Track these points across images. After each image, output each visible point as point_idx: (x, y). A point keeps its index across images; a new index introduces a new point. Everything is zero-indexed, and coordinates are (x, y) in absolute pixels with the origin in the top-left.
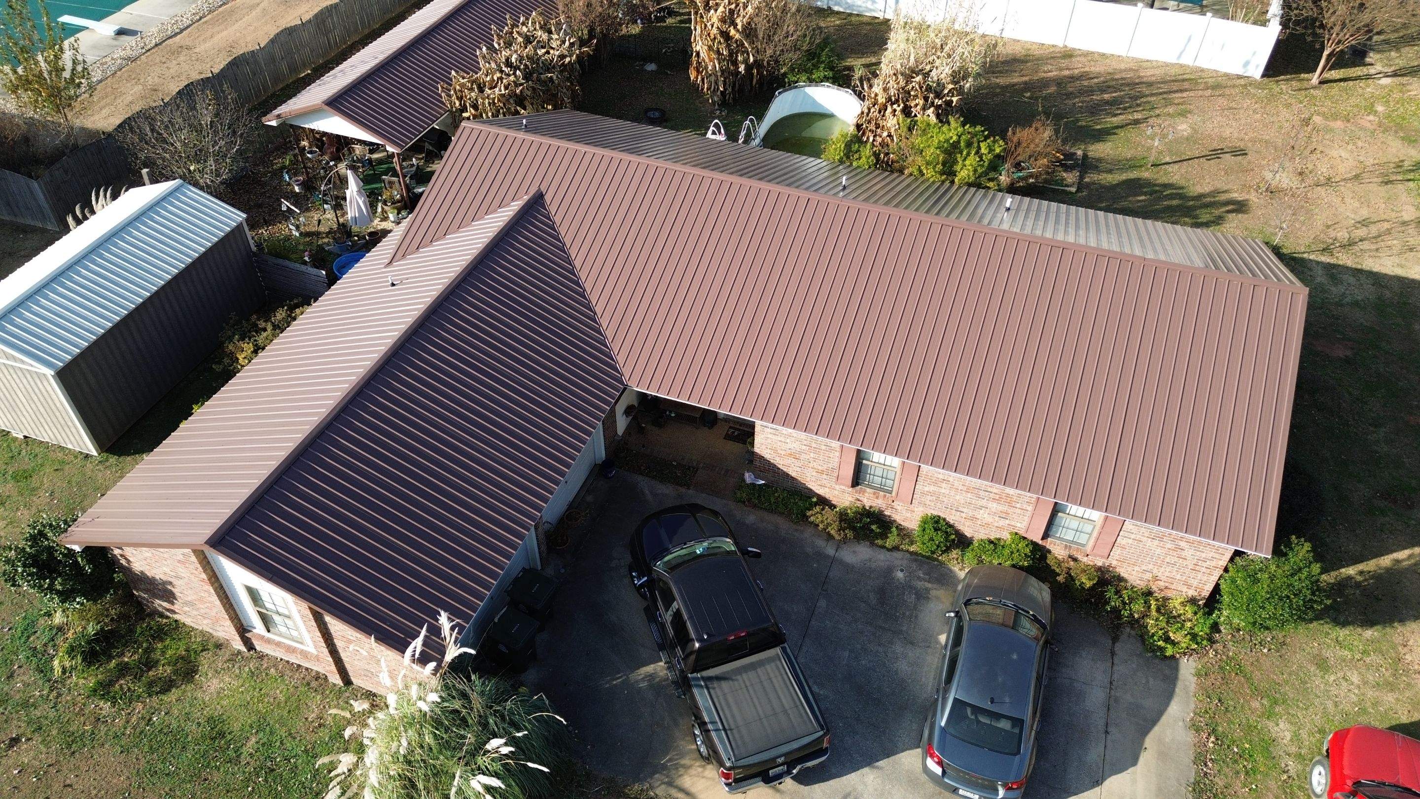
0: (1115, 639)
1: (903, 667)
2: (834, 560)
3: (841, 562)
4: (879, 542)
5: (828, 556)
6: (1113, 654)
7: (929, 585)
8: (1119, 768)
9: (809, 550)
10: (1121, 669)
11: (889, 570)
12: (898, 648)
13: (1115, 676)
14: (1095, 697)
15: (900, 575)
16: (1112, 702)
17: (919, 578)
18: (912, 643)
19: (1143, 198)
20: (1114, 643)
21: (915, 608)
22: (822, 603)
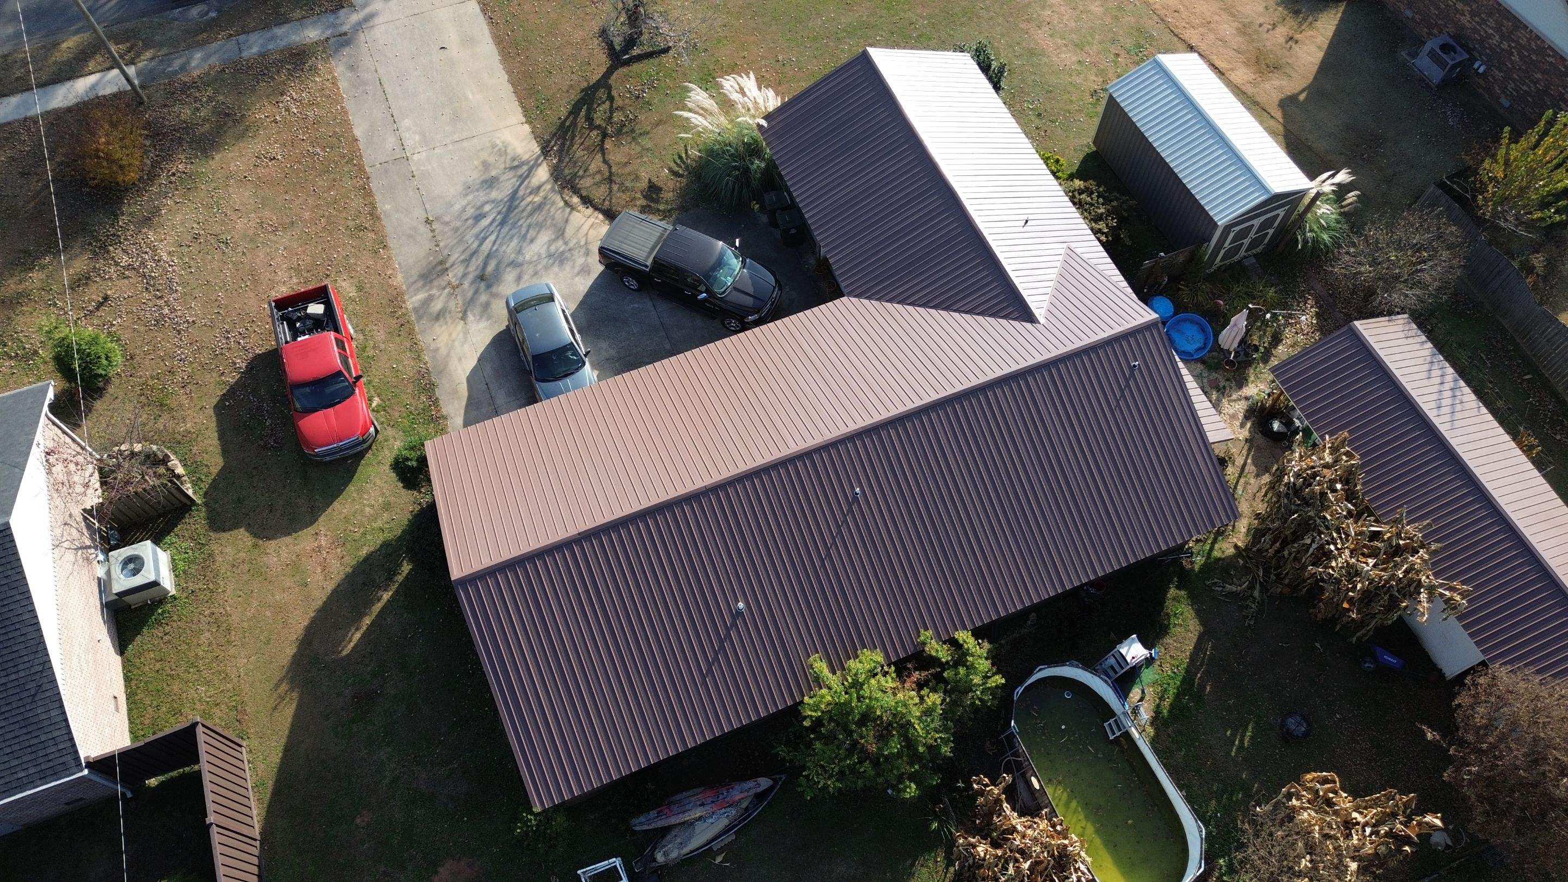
14: (500, 397)
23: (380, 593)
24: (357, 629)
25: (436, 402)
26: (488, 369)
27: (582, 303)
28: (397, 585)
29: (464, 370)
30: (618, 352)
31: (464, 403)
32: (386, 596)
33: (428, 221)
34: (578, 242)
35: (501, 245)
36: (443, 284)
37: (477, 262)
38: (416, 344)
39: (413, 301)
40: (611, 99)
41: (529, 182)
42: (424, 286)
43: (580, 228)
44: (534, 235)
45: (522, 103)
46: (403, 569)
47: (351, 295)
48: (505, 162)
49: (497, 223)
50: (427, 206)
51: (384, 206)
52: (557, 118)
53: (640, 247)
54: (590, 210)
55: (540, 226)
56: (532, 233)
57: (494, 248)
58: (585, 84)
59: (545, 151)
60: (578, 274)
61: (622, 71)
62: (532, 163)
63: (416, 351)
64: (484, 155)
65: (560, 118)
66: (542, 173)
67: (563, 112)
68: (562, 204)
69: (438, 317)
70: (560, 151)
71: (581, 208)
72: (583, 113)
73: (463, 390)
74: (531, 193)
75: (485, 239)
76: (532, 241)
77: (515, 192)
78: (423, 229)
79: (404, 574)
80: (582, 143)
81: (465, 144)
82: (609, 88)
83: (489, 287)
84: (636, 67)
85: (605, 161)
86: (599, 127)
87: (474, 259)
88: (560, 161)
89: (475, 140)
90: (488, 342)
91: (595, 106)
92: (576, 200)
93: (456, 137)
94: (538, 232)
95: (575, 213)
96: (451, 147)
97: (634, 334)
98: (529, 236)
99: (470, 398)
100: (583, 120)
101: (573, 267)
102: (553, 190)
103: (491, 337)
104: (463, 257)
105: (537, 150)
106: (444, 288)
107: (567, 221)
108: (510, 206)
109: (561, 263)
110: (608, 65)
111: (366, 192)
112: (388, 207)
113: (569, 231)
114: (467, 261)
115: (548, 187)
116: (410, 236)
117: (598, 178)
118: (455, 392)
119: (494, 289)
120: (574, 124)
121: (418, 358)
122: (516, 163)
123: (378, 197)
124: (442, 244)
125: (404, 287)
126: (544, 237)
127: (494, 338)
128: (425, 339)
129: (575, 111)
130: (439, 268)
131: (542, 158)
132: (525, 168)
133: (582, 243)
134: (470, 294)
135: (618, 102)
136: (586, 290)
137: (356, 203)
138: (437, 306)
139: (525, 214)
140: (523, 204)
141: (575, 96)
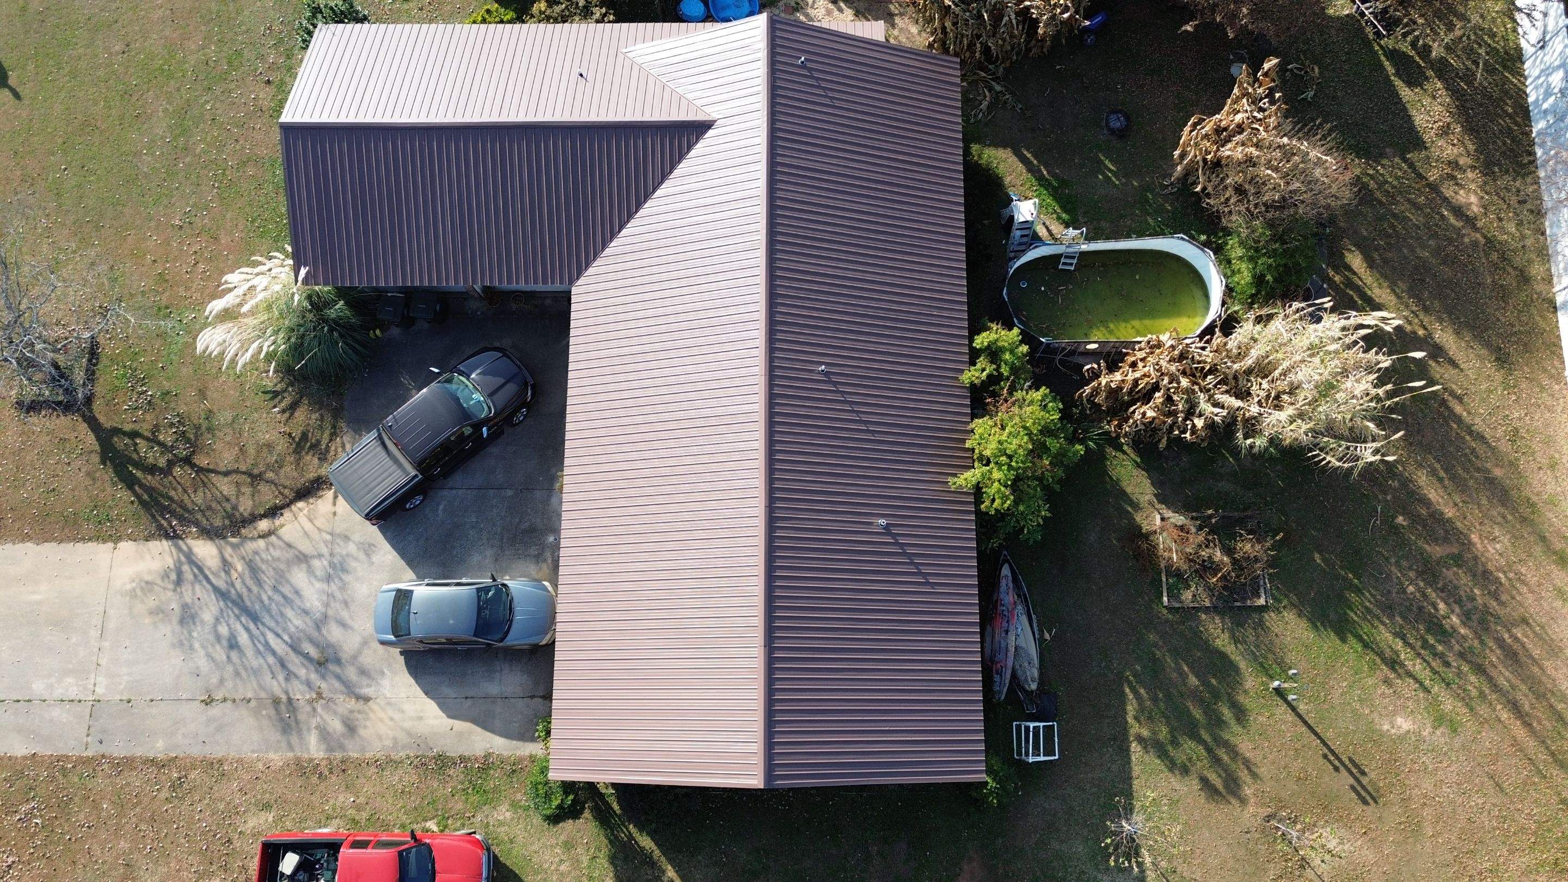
2: (550, 490)
3: (549, 496)
5: (553, 485)
6: (532, 697)
7: (549, 561)
8: (442, 706)
10: (520, 704)
12: (489, 553)
13: (512, 700)
14: (493, 688)
15: (551, 539)
16: (491, 699)
21: (526, 556)
22: (510, 493)
25: (463, 759)
26: (447, 691)
27: (410, 563)
28: (663, 859)
29: (436, 718)
30: (492, 546)
31: (479, 729)
33: (208, 702)
34: (325, 542)
35: (284, 630)
36: (308, 708)
37: (295, 662)
38: (376, 761)
39: (314, 749)
40: (134, 435)
41: (209, 569)
42: (300, 732)
43: (306, 533)
44: (291, 589)
45: (83, 539)
46: (647, 848)
47: (270, 819)
48: (164, 589)
49: (252, 626)
50: (184, 697)
51: (158, 748)
52: (130, 506)
53: (386, 474)
54: (287, 514)
55: (281, 576)
56: (286, 590)
57: (286, 638)
58: (96, 458)
59: (172, 536)
60: (368, 555)
61: (98, 407)
62: (183, 559)
63: (385, 764)
64: (140, 608)
65: (132, 502)
66: (205, 550)
67: (124, 495)
68: (261, 543)
69: (351, 728)
70: (181, 519)
71: (277, 522)
72: (139, 474)
73: (460, 725)
74: (227, 573)
75: (267, 645)
76: (297, 592)
77: (216, 589)
78: (215, 711)
79: (654, 847)
80: (185, 491)
81: (111, 625)
82: (116, 431)
83: (338, 661)
84: (100, 389)
85: (226, 474)
86: (171, 464)
87: (290, 666)
88: (197, 524)
89: (111, 612)
90: (412, 681)
91: (135, 456)
92: (264, 525)
93: (94, 633)
94: (288, 581)
95: (282, 532)
96: (106, 644)
97: (477, 522)
98: (289, 595)
99: (475, 721)
100: (149, 477)
101: (356, 559)
102: (235, 547)
103: (408, 675)
104: (281, 677)
105: (165, 544)
106: (314, 710)
107: (289, 545)
108: (233, 602)
109: (344, 570)
110: (80, 419)
111: (125, 764)
112: (160, 744)
113: (305, 547)
114: (290, 675)
115: (228, 551)
116: (219, 729)
117: (247, 490)
118: (460, 735)
119: (344, 656)
120: (150, 490)
121: (397, 763)
122: (173, 576)
123: (139, 752)
124: (250, 695)
125: (290, 755)
126: (299, 577)
127: (410, 673)
128: (375, 750)
129: (130, 482)
130: (283, 707)
131: (180, 542)
132: (186, 568)
133: (328, 537)
134: (337, 685)
135: (145, 429)
136: (395, 553)
137: (135, 780)
138: (336, 725)
139: (255, 589)
140: (238, 585)
141: (107, 474)
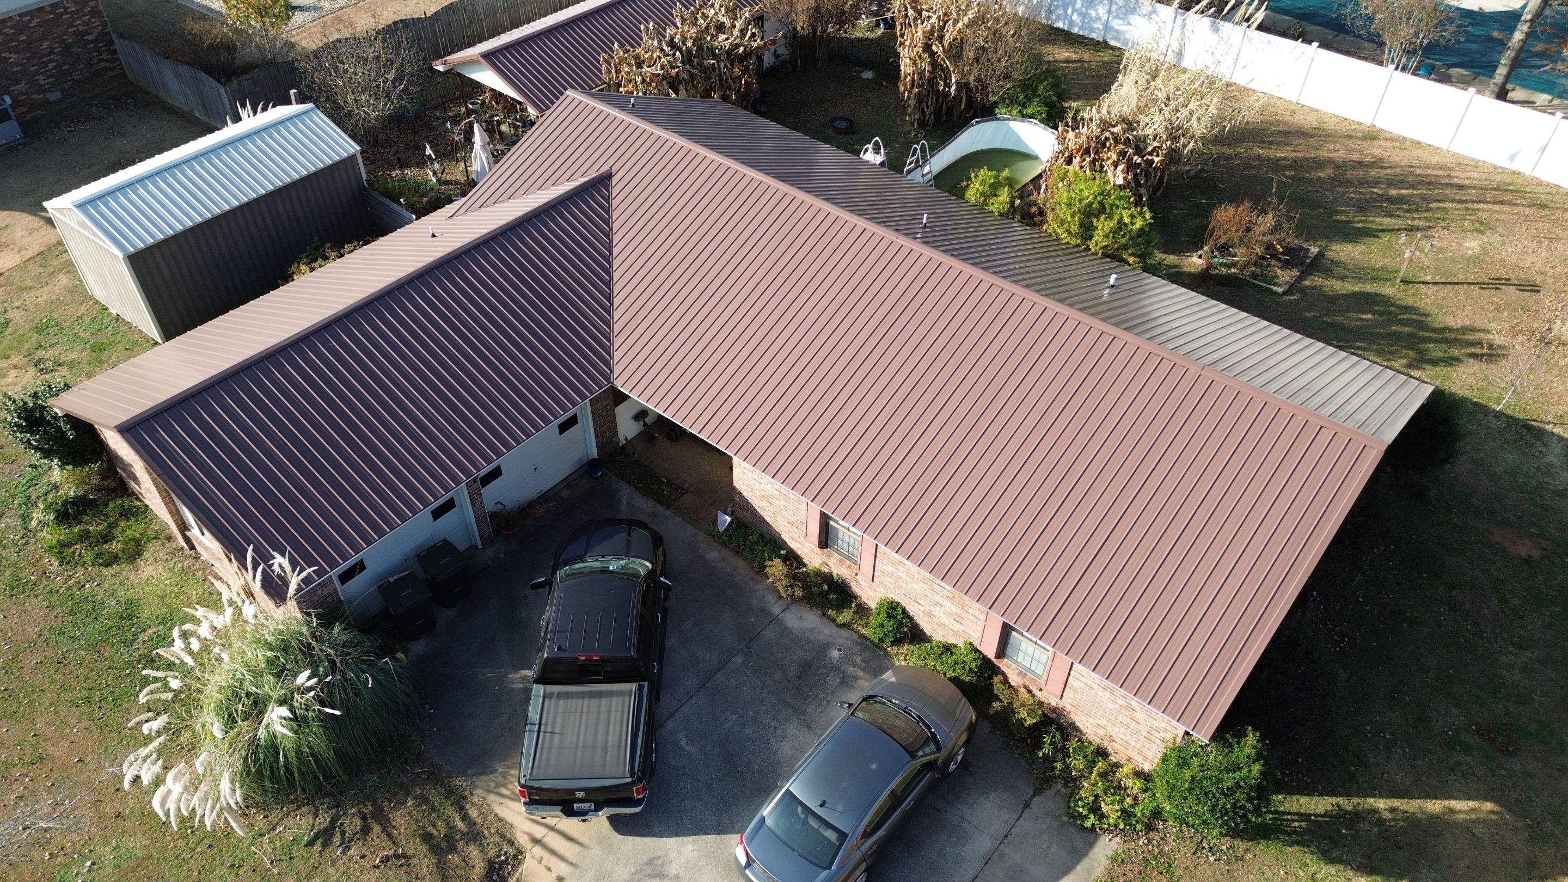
0: (1038, 791)
1: (786, 748)
2: (774, 619)
3: (781, 624)
4: (831, 613)
5: (771, 614)
6: (1027, 805)
7: (861, 674)
9: (755, 602)
10: (1027, 824)
11: (828, 646)
12: (792, 728)
13: (1014, 831)
14: (980, 844)
15: (835, 654)
16: (995, 857)
17: (855, 664)
18: (809, 727)
19: (1369, 316)
20: (1034, 795)
21: (833, 692)
22: (738, 660)
23: (1387, 815)
24: (1452, 811)
28: (1355, 800)
30: (787, 720)
32: (1381, 804)
46: (1330, 808)
79: (1334, 800)
97: (740, 716)
